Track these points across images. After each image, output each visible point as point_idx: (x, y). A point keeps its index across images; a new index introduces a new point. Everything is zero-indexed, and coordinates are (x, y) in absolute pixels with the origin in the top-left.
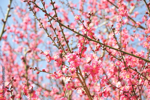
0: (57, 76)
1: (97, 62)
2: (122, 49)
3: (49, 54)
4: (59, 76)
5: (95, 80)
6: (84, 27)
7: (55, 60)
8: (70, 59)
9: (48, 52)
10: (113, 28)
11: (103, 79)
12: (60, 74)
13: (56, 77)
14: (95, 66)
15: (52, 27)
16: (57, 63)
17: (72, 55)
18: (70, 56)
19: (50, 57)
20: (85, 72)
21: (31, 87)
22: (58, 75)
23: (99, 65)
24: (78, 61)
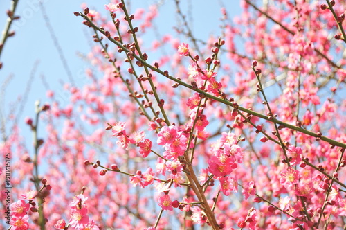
0: (143, 180)
1: (228, 148)
2: (276, 116)
3: (124, 131)
4: (148, 180)
5: (226, 190)
6: (199, 70)
7: (138, 146)
8: (164, 138)
9: (122, 126)
10: (256, 69)
11: (247, 189)
12: (150, 175)
13: (141, 183)
14: (224, 157)
15: (135, 74)
16: (141, 150)
17: (168, 129)
18: (164, 132)
19: (127, 137)
20: (207, 172)
21: (78, 201)
22: (145, 178)
23: (233, 156)
24: (181, 144)
